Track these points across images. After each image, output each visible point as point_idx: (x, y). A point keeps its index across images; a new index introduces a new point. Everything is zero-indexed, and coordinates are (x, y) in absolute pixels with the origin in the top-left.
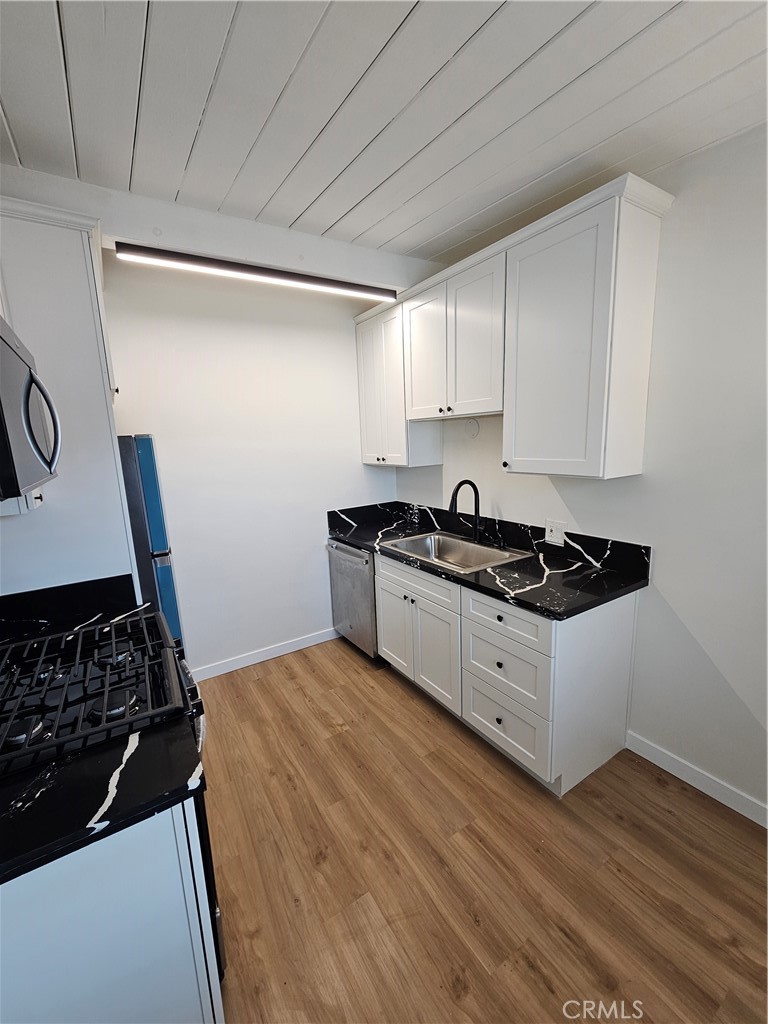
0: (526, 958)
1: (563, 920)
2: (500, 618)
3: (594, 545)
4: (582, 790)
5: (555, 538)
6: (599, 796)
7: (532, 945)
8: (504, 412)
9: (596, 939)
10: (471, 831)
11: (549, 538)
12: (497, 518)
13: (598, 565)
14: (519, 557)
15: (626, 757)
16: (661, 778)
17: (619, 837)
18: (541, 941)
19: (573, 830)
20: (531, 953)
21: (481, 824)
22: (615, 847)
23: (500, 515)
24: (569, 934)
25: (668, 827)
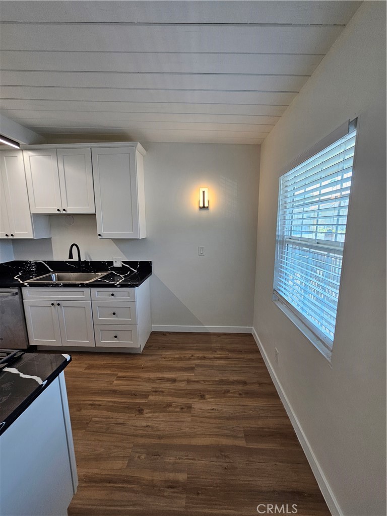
0: (154, 391)
1: (157, 378)
2: (113, 295)
3: (133, 264)
4: (146, 347)
5: (118, 264)
6: (151, 346)
7: (154, 388)
8: (96, 214)
9: (167, 375)
10: (119, 378)
11: (115, 265)
12: (89, 260)
13: (136, 271)
14: (106, 274)
15: (153, 333)
16: (164, 334)
17: (161, 352)
18: (155, 385)
19: (149, 358)
20: (154, 389)
21: (120, 374)
22: (161, 355)
23: (90, 258)
24: (161, 379)
25: (171, 343)
